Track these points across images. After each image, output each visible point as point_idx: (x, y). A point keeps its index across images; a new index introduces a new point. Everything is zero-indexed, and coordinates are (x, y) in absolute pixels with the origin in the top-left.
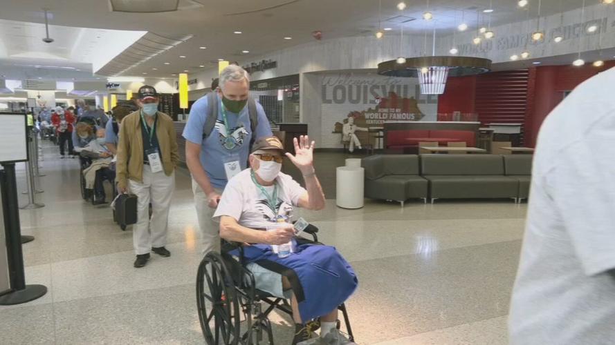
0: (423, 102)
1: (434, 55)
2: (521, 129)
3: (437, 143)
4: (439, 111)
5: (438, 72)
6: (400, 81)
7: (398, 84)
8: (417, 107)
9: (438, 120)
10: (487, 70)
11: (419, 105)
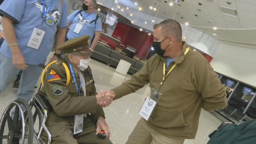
0: (109, 27)
1: (115, 11)
2: (136, 52)
3: (107, 43)
4: (113, 34)
5: (113, 17)
6: (104, 16)
7: (103, 16)
8: (106, 28)
9: (112, 36)
10: (129, 25)
11: (107, 28)
